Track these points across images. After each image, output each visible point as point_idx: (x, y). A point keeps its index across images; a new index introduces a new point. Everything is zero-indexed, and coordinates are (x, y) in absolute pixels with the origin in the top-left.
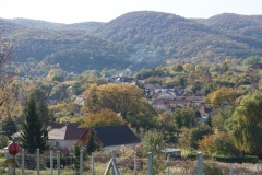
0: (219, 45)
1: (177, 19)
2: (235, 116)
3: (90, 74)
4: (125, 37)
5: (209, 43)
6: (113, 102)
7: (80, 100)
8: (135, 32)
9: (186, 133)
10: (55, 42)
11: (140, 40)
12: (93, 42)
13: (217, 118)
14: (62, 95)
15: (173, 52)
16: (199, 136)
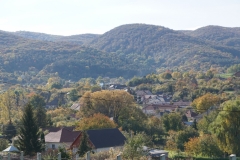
0: (205, 55)
1: (165, 32)
2: (219, 120)
3: (85, 82)
4: (118, 48)
5: (195, 53)
6: (106, 107)
7: (76, 106)
8: (127, 43)
9: (173, 136)
10: (54, 53)
11: (132, 51)
12: (89, 53)
13: (202, 122)
14: (60, 101)
15: (162, 61)
16: (185, 138)
